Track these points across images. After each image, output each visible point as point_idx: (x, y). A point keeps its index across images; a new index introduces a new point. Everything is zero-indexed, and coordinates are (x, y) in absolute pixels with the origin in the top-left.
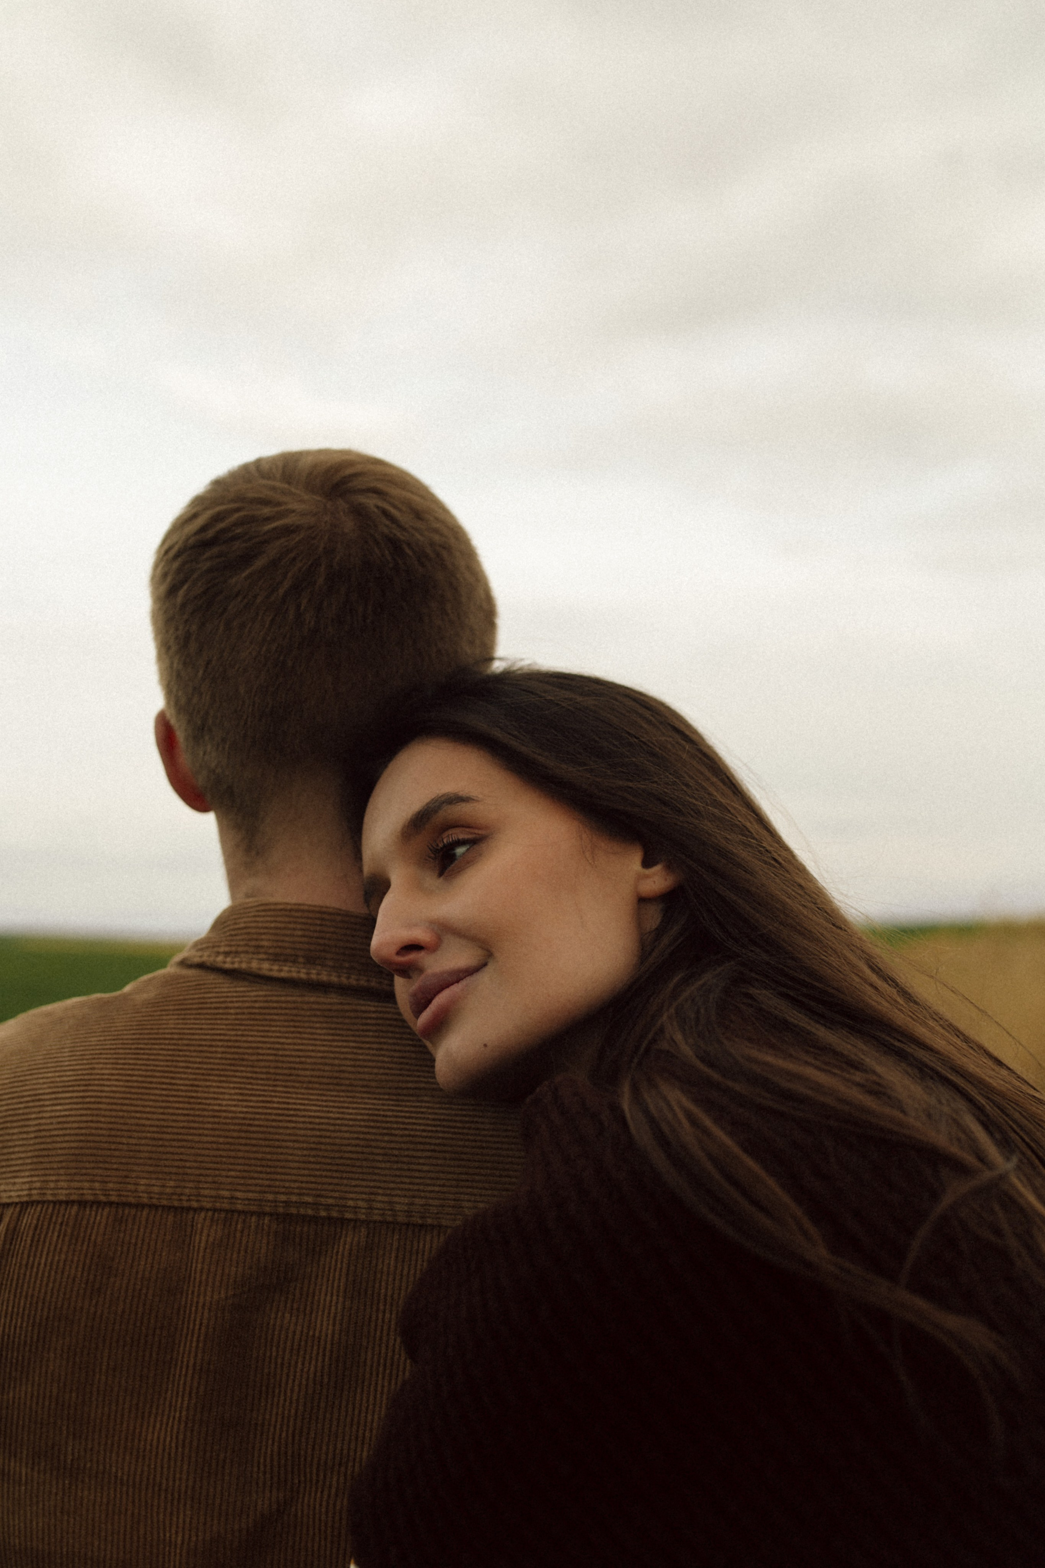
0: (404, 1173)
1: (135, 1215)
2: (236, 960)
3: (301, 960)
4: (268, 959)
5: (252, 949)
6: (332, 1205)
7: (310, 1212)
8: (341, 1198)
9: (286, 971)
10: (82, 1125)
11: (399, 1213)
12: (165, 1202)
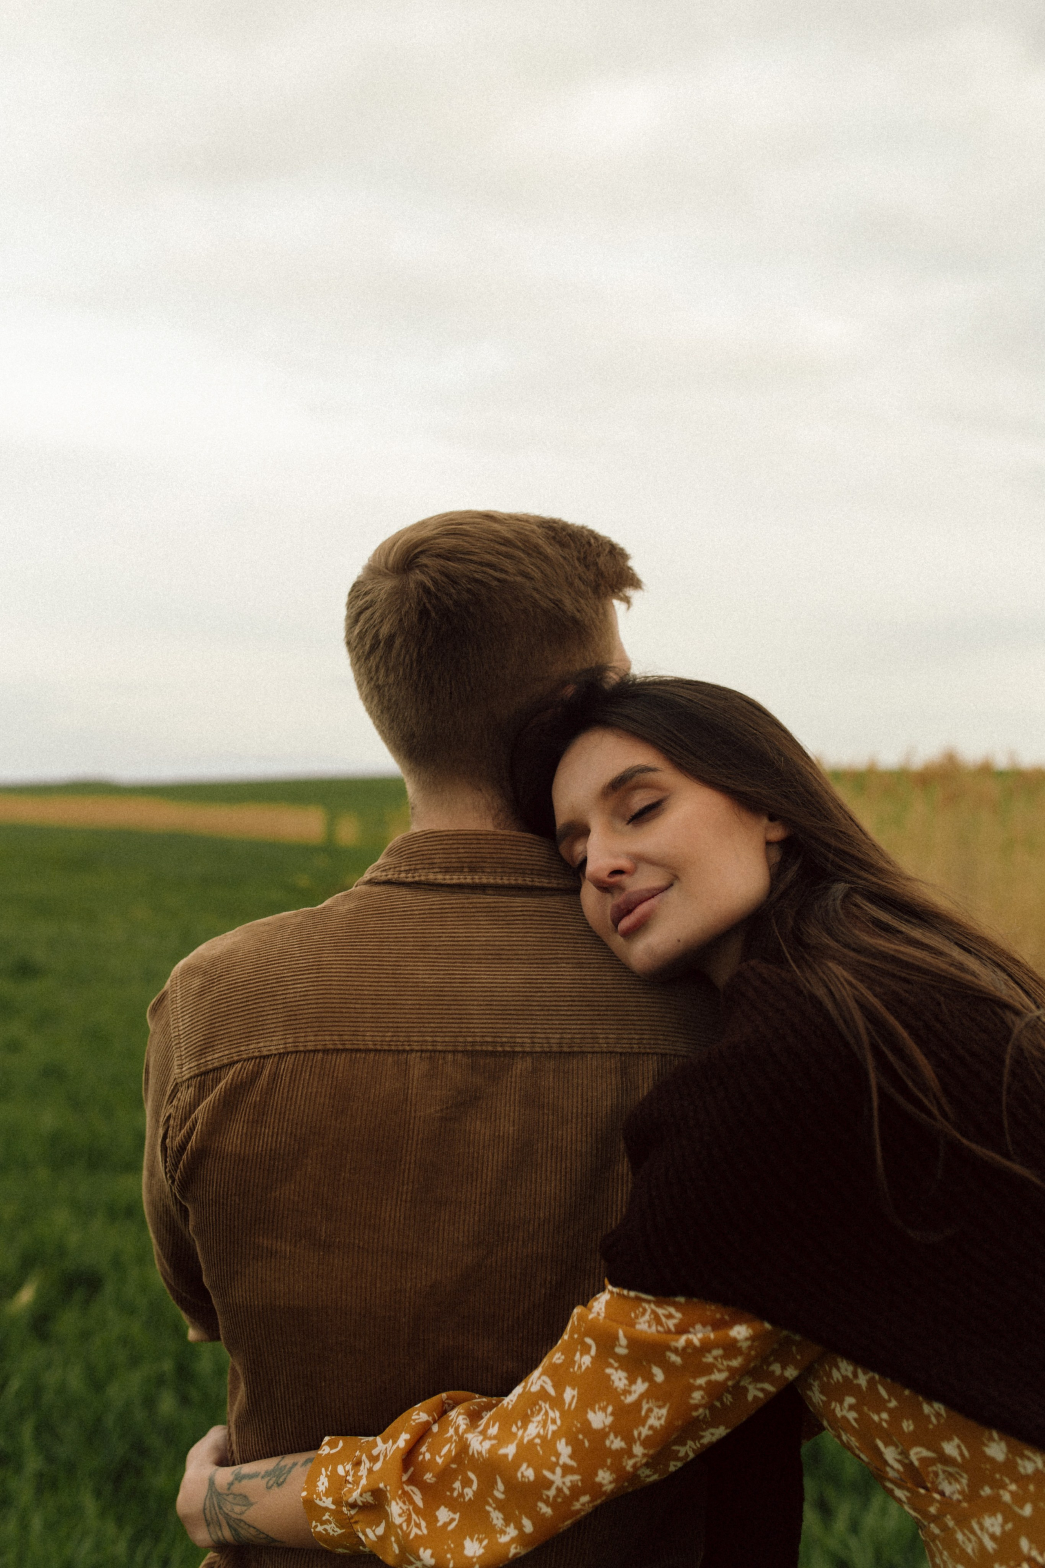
0: (554, 1017)
1: (365, 1058)
2: (416, 874)
3: (466, 870)
4: (440, 872)
5: (427, 866)
6: (505, 1042)
7: (490, 1048)
8: (511, 1037)
9: (455, 879)
10: (319, 997)
11: (554, 1045)
12: (386, 1047)
